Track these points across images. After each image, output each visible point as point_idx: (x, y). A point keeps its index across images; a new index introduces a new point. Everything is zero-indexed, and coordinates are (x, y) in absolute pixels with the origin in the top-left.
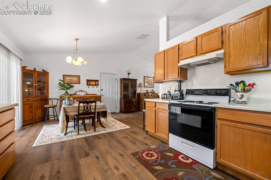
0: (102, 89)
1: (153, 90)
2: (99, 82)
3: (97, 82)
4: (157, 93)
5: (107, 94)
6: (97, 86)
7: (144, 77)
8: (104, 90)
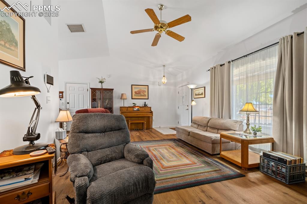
0: (69, 102)
1: (145, 102)
2: (64, 94)
3: (61, 94)
4: (151, 107)
5: (75, 108)
6: (61, 99)
7: (132, 85)
8: (70, 103)
